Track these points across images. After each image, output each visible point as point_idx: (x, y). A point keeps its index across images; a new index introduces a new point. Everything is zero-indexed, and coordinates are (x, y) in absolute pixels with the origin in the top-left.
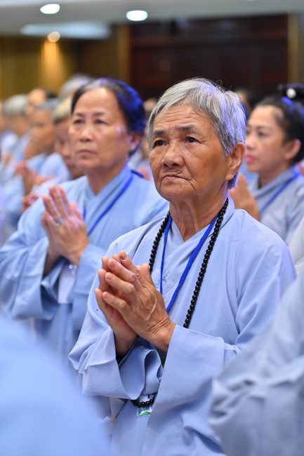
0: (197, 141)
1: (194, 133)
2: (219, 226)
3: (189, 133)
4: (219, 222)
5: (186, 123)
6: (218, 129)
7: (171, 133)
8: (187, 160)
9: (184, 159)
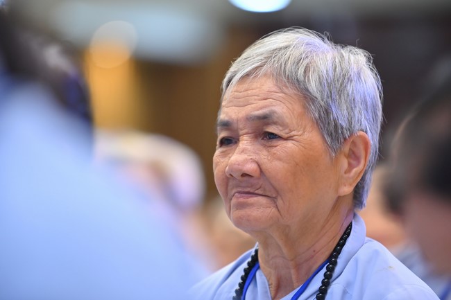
0: (280, 138)
1: (275, 123)
2: (330, 276)
3: (268, 124)
4: (331, 270)
5: (261, 108)
6: (317, 115)
7: (241, 126)
8: (264, 167)
9: (259, 166)
